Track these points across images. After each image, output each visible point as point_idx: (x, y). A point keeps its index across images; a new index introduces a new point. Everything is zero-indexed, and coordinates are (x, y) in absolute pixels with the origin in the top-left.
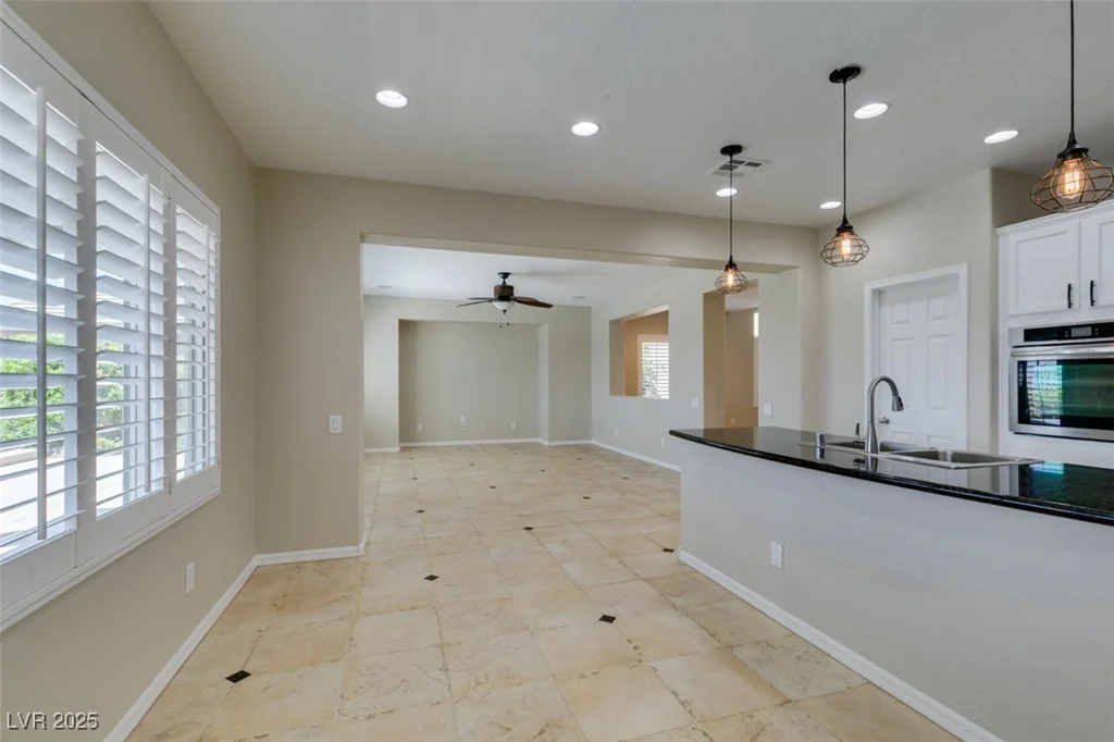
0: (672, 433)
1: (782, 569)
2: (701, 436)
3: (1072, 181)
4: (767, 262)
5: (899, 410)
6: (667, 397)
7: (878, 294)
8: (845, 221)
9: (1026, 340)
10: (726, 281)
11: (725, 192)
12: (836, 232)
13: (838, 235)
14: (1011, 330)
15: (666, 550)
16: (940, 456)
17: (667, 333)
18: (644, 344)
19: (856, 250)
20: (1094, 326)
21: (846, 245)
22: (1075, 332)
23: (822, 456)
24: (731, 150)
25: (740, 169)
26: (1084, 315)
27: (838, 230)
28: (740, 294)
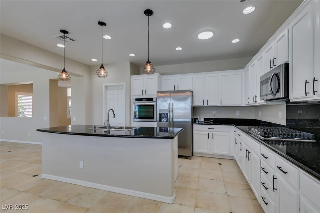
0: (38, 130)
1: (84, 168)
2: (49, 130)
3: (149, 68)
4: (75, 73)
5: (114, 117)
6: (31, 116)
7: (106, 87)
8: (102, 65)
9: (136, 101)
10: (63, 76)
11: (61, 46)
12: (99, 68)
13: (100, 69)
14: (133, 99)
15: (34, 176)
16: (123, 128)
17: (32, 92)
18: (19, 96)
19: (105, 74)
20: (146, 99)
21: (103, 72)
22: (143, 100)
23: (95, 132)
24: (64, 32)
25: (67, 39)
26: (145, 96)
27: (100, 67)
28: (68, 81)
